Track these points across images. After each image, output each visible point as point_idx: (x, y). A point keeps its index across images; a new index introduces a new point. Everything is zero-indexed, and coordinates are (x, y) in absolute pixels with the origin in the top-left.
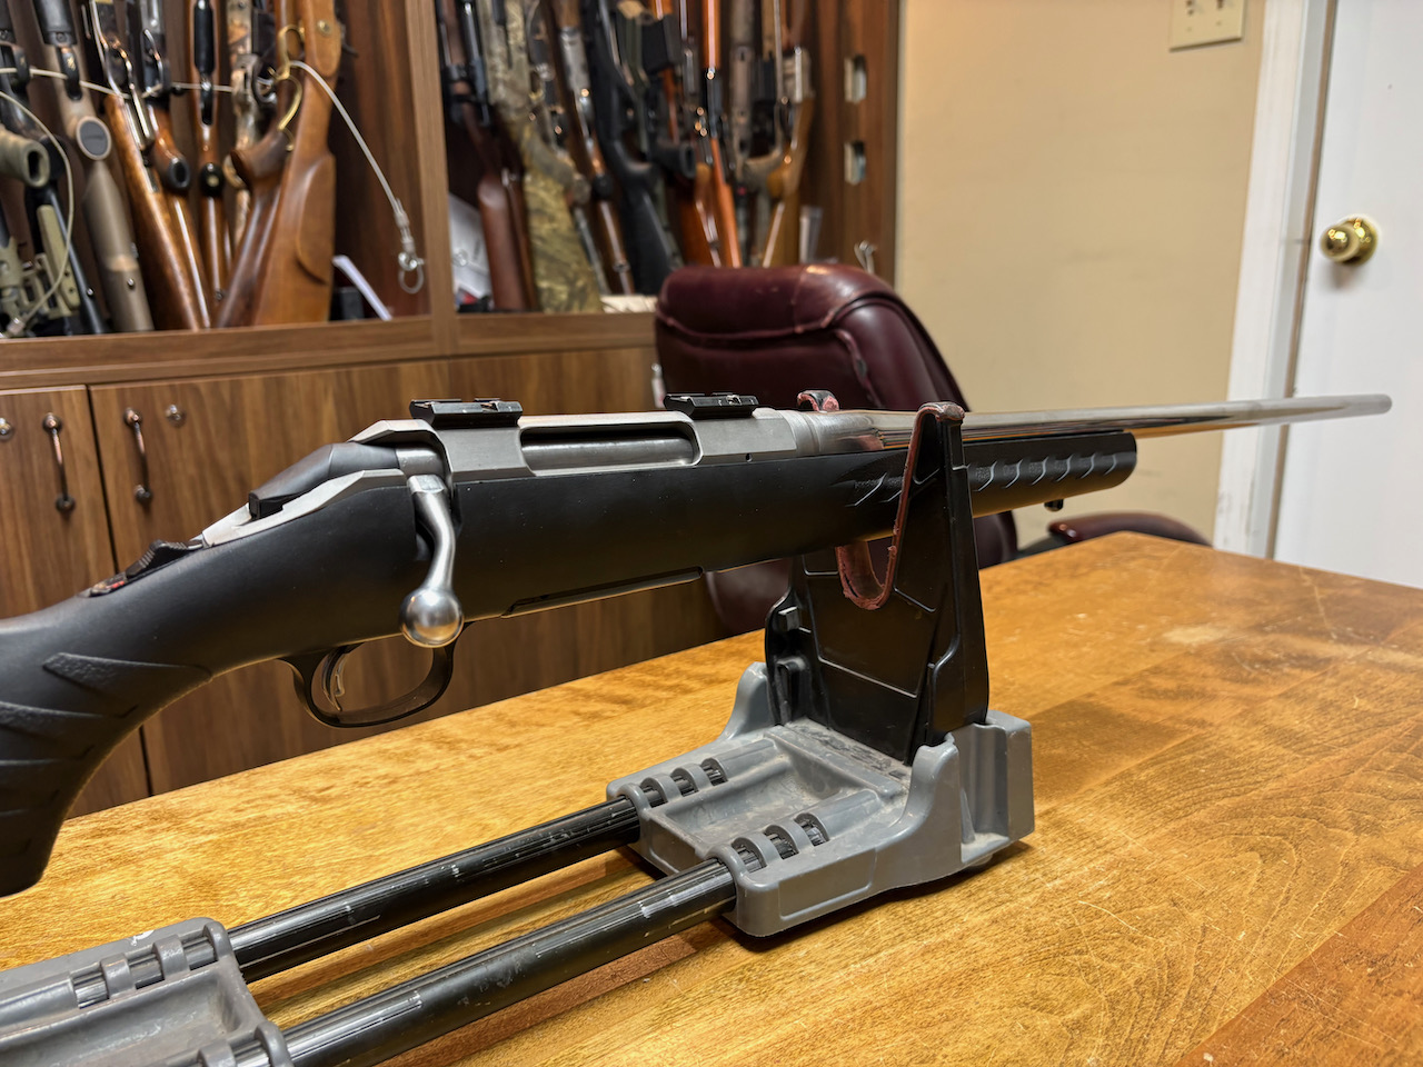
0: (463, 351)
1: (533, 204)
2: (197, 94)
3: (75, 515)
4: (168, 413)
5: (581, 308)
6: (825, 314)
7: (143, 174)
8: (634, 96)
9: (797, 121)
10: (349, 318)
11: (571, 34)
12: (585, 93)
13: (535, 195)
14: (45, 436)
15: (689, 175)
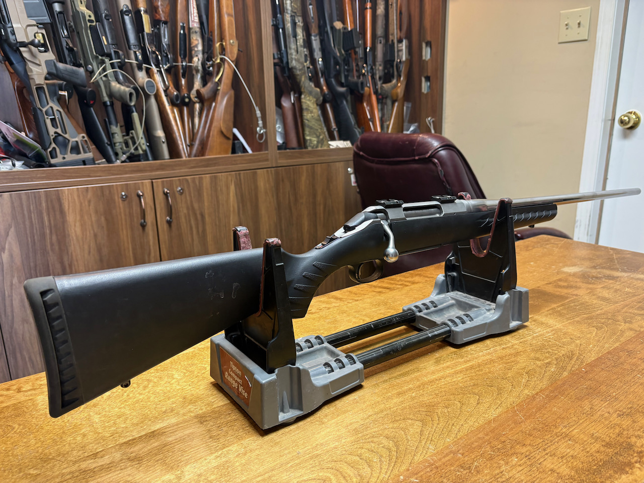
0: (279, 165)
1: (304, 106)
2: (180, 67)
3: (146, 228)
4: (178, 190)
5: (321, 147)
6: (428, 152)
7: (164, 99)
8: (340, 61)
9: (403, 69)
10: (238, 153)
11: (315, 36)
12: (320, 60)
13: (306, 103)
14: (137, 198)
15: (362, 92)
